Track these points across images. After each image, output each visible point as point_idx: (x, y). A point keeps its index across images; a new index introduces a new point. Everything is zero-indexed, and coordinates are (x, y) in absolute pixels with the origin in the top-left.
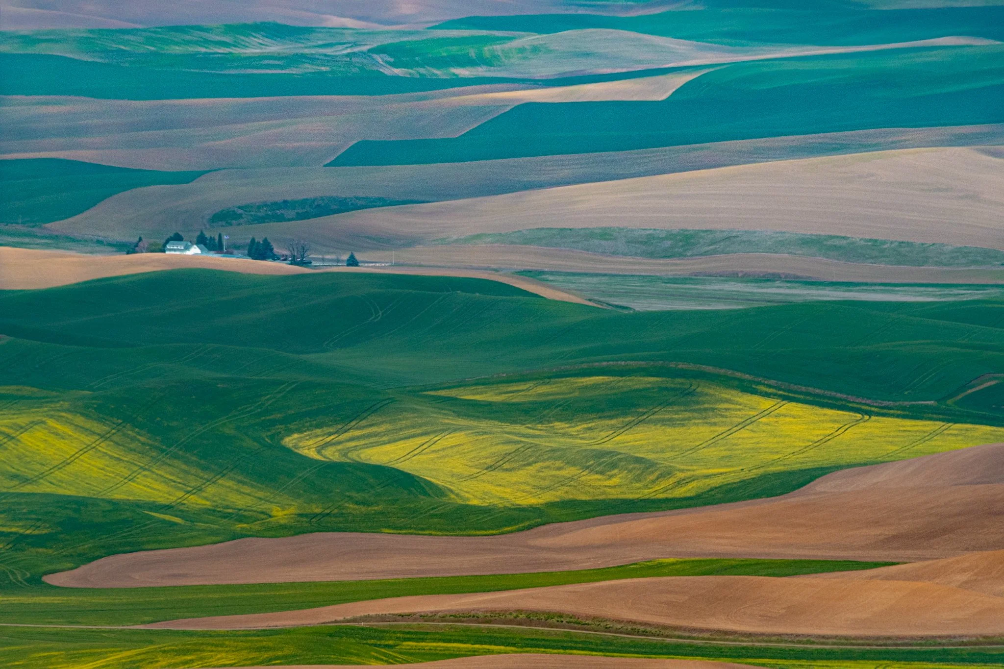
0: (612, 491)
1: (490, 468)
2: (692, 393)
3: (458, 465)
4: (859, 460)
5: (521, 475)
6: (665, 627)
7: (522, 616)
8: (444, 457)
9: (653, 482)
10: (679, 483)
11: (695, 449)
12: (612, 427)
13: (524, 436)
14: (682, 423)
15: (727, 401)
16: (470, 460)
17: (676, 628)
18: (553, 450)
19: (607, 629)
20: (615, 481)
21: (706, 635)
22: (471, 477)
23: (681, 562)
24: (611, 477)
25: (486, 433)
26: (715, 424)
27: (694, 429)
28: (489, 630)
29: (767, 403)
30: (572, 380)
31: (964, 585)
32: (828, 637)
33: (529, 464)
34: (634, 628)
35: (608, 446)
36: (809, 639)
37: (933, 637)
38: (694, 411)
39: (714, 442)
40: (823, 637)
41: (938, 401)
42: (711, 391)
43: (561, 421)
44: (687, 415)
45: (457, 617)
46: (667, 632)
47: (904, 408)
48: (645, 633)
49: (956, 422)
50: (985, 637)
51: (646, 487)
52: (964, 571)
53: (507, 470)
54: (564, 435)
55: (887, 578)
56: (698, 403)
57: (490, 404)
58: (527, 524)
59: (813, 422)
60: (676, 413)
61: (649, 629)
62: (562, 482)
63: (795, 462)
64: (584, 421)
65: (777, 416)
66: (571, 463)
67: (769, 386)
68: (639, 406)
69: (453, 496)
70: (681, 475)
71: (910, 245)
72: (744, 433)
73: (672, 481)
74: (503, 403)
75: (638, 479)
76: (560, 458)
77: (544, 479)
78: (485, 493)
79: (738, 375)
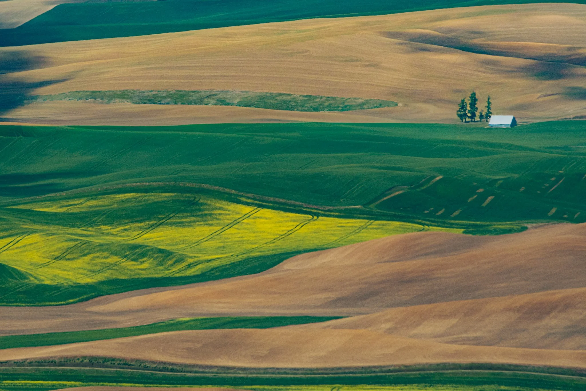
0: (144, 272)
1: (57, 258)
2: (197, 204)
3: (35, 257)
4: (312, 246)
5: (79, 263)
6: (186, 366)
7: (87, 361)
8: (25, 251)
9: (172, 265)
10: (189, 266)
11: (198, 242)
12: (141, 228)
13: (79, 235)
14: (190, 224)
15: (221, 209)
16: (43, 253)
17: (193, 366)
18: (101, 245)
19: (146, 368)
20: (145, 265)
21: (215, 370)
22: (44, 265)
23: (194, 320)
24: (142, 263)
25: (53, 234)
26: (212, 225)
27: (198, 229)
28: (63, 371)
29: (247, 210)
30: (112, 196)
31: (389, 331)
32: (298, 369)
33: (85, 255)
34: (165, 367)
35: (139, 241)
36: (285, 371)
37: (370, 367)
38: (198, 216)
39: (212, 237)
40: (295, 369)
41: (364, 205)
42: (209, 202)
43: (105, 224)
44: (193, 219)
45: (41, 362)
46: (189, 369)
47: (339, 211)
48: (172, 370)
49: (376, 219)
50: (406, 366)
51: (167, 269)
52: (387, 321)
53: (69, 259)
54: (108, 234)
55: (335, 327)
56: (200, 210)
57: (55, 214)
58: (85, 296)
59: (279, 222)
60: (186, 217)
61: (175, 367)
62: (109, 266)
63: (268, 249)
64: (121, 224)
65: (255, 218)
66: (115, 253)
67: (248, 198)
68: (160, 213)
69: (32, 279)
70: (191, 261)
71: (333, 99)
72: (232, 231)
73: (184, 264)
74: (64, 213)
75: (161, 264)
76: (107, 250)
77: (96, 265)
78: (55, 276)
79: (227, 190)
